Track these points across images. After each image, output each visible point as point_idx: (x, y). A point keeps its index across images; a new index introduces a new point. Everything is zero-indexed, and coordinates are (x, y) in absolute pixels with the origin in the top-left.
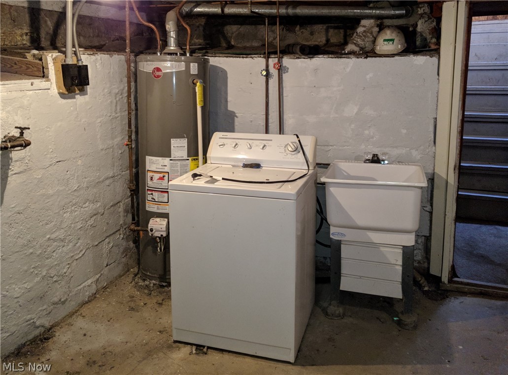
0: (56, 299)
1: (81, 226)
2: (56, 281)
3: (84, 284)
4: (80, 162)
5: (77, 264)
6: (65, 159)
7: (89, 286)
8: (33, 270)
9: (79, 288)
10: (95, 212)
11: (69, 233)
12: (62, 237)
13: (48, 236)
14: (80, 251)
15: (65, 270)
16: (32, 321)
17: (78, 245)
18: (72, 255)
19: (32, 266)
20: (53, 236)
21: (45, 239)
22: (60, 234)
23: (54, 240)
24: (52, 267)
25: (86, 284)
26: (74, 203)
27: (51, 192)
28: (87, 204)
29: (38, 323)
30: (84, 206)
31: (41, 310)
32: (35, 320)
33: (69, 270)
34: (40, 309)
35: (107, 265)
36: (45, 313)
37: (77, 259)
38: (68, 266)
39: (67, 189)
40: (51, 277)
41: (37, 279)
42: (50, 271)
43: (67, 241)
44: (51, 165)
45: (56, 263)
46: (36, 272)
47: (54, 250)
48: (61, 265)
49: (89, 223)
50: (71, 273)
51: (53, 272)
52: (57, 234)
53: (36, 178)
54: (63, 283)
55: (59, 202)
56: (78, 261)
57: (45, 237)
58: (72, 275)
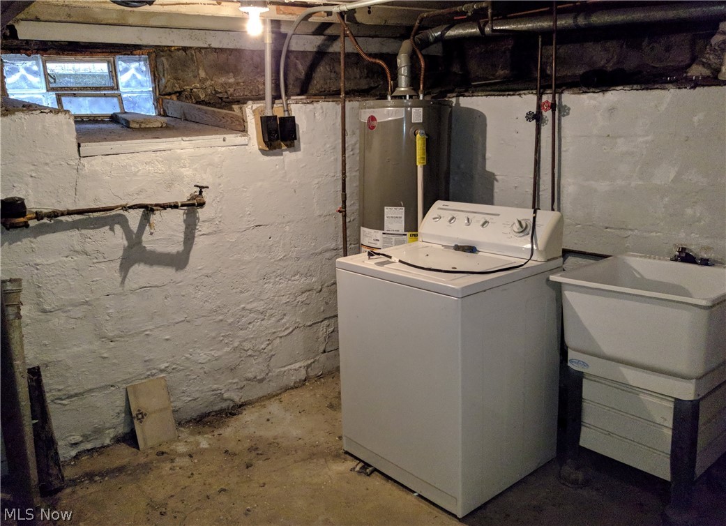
0: (250, 375)
1: (288, 300)
2: (250, 356)
3: (289, 367)
4: (287, 228)
5: (281, 342)
6: (268, 223)
7: (296, 370)
8: (222, 338)
9: (283, 369)
10: (308, 288)
11: (271, 306)
12: (261, 309)
13: (243, 306)
14: (286, 329)
15: (263, 346)
16: (219, 392)
17: (283, 321)
18: (274, 331)
19: (222, 334)
20: (249, 307)
21: (239, 308)
22: (259, 306)
23: (251, 311)
24: (247, 340)
25: (292, 367)
26: (279, 274)
27: (247, 258)
28: (297, 277)
29: (226, 396)
30: (293, 278)
31: (231, 383)
32: (223, 391)
33: (270, 347)
34: (230, 381)
35: (324, 352)
36: (235, 387)
37: (281, 337)
38: (268, 342)
39: (270, 257)
40: (245, 350)
41: (227, 349)
42: (244, 343)
43: (268, 315)
44: (248, 229)
45: (252, 336)
46: (226, 341)
47: (249, 321)
48: (258, 340)
49: (299, 299)
50: (271, 350)
51: (247, 345)
52: (254, 305)
53: (228, 241)
54: (260, 360)
55: (259, 270)
56: (283, 339)
57: (239, 306)
58: (273, 353)
